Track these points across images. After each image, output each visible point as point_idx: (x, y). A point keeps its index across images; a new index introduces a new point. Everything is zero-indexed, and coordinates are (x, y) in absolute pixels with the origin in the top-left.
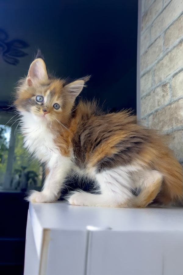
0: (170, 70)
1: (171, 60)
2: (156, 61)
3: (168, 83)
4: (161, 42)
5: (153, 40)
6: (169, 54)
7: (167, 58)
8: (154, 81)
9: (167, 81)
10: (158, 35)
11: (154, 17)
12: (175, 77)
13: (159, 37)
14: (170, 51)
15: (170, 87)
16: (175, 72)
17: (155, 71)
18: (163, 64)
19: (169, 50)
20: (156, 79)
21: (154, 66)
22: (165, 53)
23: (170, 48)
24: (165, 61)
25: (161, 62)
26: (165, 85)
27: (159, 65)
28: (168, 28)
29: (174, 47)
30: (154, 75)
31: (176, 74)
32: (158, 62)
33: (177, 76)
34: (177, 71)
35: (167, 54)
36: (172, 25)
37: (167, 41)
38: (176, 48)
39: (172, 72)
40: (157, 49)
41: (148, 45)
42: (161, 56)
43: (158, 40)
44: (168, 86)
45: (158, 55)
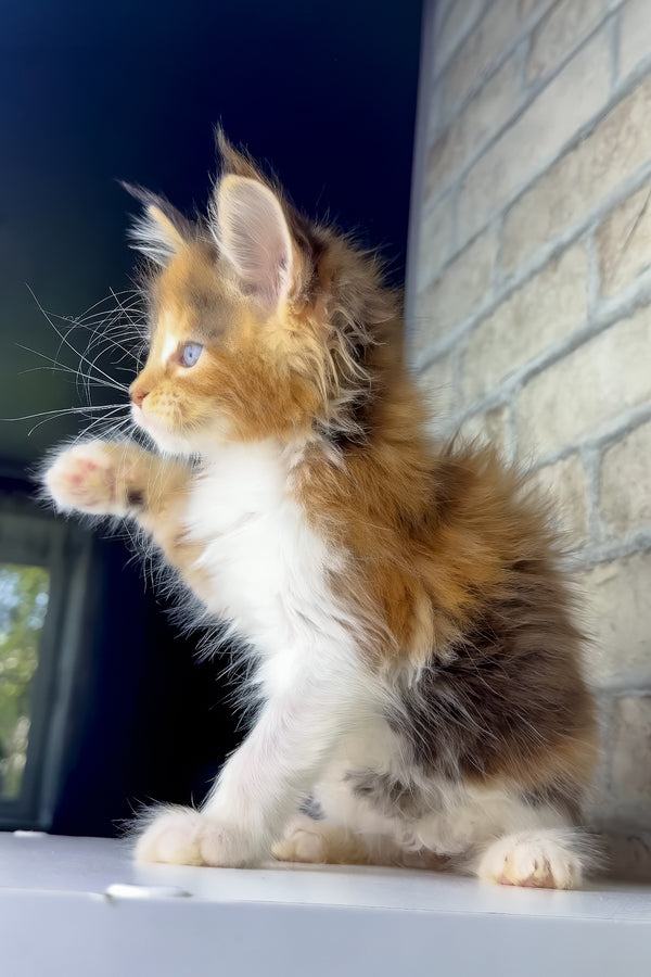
0: (515, 354)
1: (519, 320)
2: (470, 321)
3: (506, 404)
4: (488, 250)
5: (462, 240)
6: (516, 298)
7: (506, 310)
8: (461, 393)
9: (504, 397)
10: (480, 221)
11: (471, 154)
12: (530, 385)
13: (484, 231)
14: (519, 287)
15: (512, 421)
16: (532, 366)
17: (464, 354)
18: (491, 331)
19: (514, 282)
20: (468, 385)
21: (461, 337)
22: (503, 291)
23: (521, 272)
24: (500, 322)
25: (485, 324)
26: (494, 412)
27: (480, 333)
28: (517, 200)
29: (533, 273)
30: (461, 372)
31: (534, 373)
32: (476, 325)
33: (537, 381)
34: (538, 362)
35: (508, 296)
36: (529, 188)
37: (508, 247)
38: (537, 278)
39: (522, 366)
40: (475, 277)
41: (444, 256)
42: (489, 299)
43: (480, 240)
44: (506, 415)
45: (478, 300)
